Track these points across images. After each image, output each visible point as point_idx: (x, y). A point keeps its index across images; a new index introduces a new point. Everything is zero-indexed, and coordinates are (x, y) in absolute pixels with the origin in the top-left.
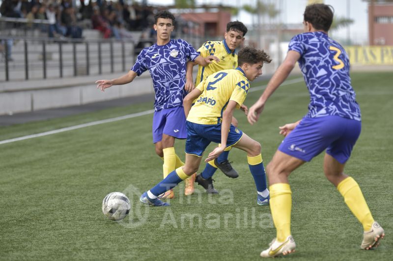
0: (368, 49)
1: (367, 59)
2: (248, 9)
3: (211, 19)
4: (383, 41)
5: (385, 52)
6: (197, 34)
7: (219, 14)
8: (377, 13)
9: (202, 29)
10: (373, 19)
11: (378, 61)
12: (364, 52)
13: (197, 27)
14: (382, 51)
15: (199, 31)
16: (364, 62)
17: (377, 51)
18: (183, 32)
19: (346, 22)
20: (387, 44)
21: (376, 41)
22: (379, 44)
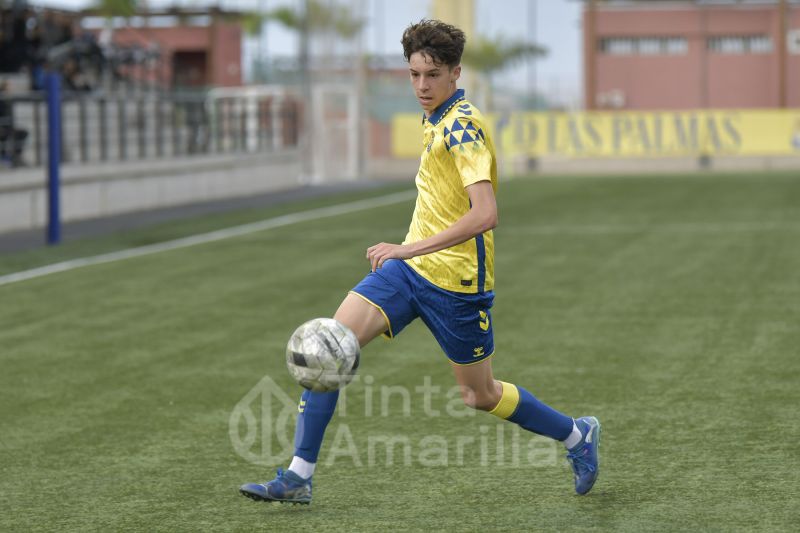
0: (580, 119)
1: (577, 143)
2: (286, 18)
3: (190, 42)
4: (618, 98)
5: (622, 126)
6: (152, 80)
7: (211, 31)
8: (604, 28)
9: (167, 70)
10: (596, 44)
11: (607, 148)
12: (572, 126)
13: (153, 63)
14: (616, 124)
15: (158, 73)
16: (570, 151)
17: (604, 123)
18: (117, 77)
19: (526, 51)
20: (628, 106)
21: (602, 98)
22: (609, 107)
